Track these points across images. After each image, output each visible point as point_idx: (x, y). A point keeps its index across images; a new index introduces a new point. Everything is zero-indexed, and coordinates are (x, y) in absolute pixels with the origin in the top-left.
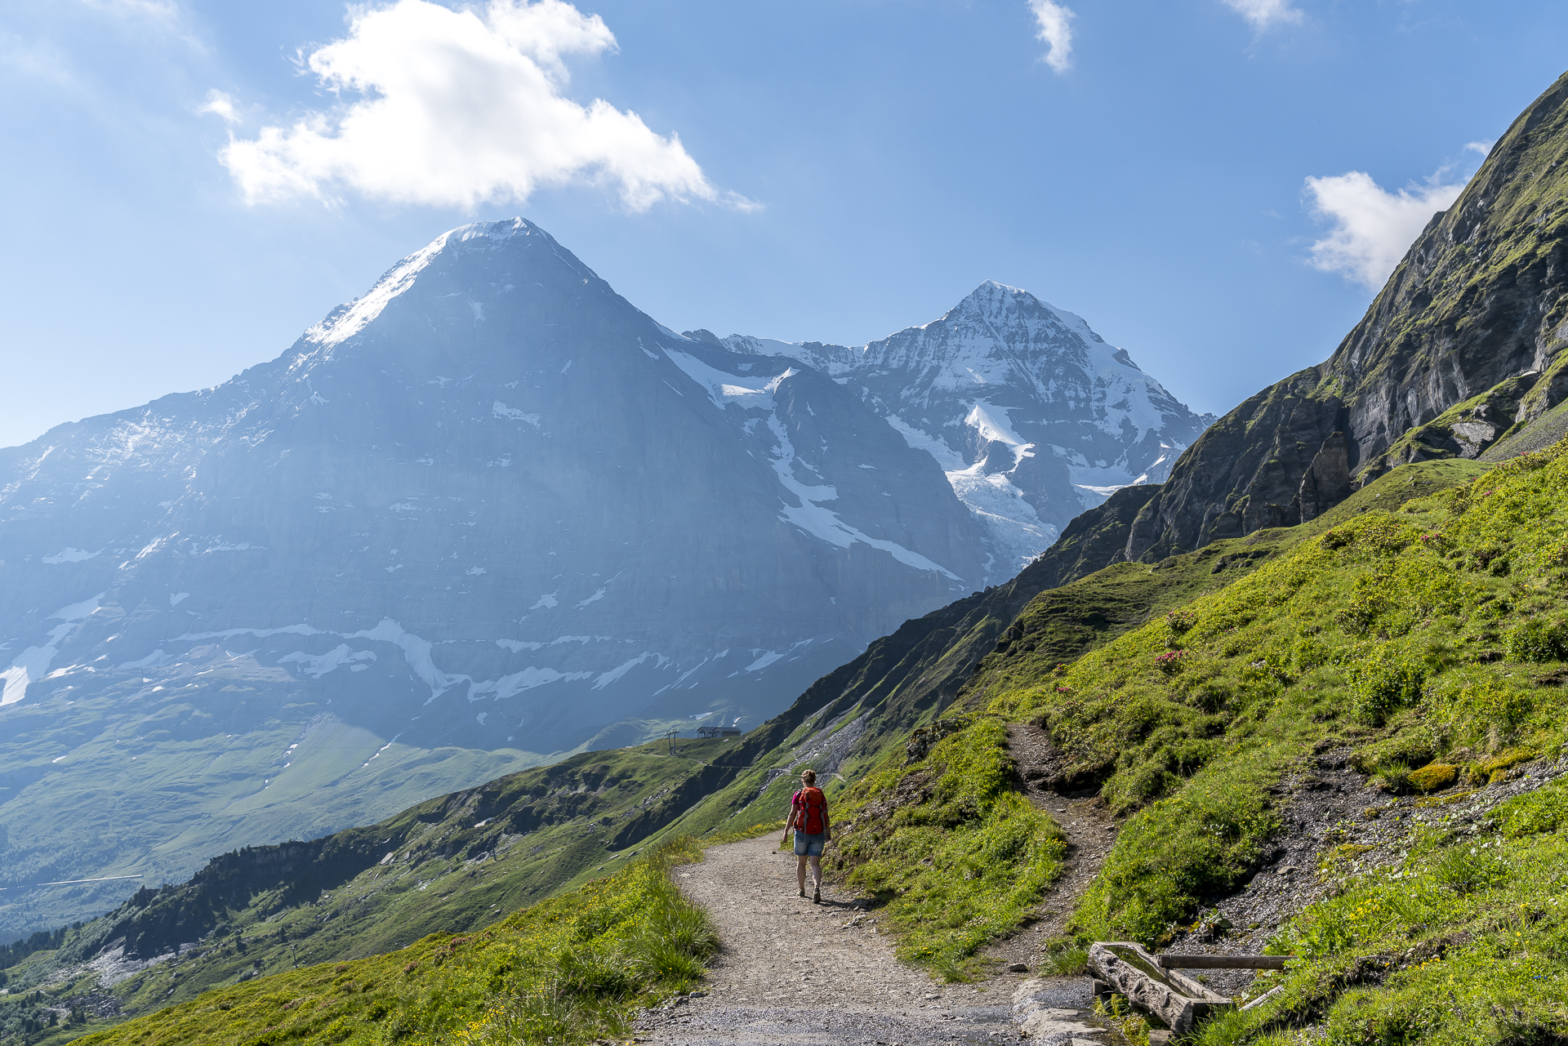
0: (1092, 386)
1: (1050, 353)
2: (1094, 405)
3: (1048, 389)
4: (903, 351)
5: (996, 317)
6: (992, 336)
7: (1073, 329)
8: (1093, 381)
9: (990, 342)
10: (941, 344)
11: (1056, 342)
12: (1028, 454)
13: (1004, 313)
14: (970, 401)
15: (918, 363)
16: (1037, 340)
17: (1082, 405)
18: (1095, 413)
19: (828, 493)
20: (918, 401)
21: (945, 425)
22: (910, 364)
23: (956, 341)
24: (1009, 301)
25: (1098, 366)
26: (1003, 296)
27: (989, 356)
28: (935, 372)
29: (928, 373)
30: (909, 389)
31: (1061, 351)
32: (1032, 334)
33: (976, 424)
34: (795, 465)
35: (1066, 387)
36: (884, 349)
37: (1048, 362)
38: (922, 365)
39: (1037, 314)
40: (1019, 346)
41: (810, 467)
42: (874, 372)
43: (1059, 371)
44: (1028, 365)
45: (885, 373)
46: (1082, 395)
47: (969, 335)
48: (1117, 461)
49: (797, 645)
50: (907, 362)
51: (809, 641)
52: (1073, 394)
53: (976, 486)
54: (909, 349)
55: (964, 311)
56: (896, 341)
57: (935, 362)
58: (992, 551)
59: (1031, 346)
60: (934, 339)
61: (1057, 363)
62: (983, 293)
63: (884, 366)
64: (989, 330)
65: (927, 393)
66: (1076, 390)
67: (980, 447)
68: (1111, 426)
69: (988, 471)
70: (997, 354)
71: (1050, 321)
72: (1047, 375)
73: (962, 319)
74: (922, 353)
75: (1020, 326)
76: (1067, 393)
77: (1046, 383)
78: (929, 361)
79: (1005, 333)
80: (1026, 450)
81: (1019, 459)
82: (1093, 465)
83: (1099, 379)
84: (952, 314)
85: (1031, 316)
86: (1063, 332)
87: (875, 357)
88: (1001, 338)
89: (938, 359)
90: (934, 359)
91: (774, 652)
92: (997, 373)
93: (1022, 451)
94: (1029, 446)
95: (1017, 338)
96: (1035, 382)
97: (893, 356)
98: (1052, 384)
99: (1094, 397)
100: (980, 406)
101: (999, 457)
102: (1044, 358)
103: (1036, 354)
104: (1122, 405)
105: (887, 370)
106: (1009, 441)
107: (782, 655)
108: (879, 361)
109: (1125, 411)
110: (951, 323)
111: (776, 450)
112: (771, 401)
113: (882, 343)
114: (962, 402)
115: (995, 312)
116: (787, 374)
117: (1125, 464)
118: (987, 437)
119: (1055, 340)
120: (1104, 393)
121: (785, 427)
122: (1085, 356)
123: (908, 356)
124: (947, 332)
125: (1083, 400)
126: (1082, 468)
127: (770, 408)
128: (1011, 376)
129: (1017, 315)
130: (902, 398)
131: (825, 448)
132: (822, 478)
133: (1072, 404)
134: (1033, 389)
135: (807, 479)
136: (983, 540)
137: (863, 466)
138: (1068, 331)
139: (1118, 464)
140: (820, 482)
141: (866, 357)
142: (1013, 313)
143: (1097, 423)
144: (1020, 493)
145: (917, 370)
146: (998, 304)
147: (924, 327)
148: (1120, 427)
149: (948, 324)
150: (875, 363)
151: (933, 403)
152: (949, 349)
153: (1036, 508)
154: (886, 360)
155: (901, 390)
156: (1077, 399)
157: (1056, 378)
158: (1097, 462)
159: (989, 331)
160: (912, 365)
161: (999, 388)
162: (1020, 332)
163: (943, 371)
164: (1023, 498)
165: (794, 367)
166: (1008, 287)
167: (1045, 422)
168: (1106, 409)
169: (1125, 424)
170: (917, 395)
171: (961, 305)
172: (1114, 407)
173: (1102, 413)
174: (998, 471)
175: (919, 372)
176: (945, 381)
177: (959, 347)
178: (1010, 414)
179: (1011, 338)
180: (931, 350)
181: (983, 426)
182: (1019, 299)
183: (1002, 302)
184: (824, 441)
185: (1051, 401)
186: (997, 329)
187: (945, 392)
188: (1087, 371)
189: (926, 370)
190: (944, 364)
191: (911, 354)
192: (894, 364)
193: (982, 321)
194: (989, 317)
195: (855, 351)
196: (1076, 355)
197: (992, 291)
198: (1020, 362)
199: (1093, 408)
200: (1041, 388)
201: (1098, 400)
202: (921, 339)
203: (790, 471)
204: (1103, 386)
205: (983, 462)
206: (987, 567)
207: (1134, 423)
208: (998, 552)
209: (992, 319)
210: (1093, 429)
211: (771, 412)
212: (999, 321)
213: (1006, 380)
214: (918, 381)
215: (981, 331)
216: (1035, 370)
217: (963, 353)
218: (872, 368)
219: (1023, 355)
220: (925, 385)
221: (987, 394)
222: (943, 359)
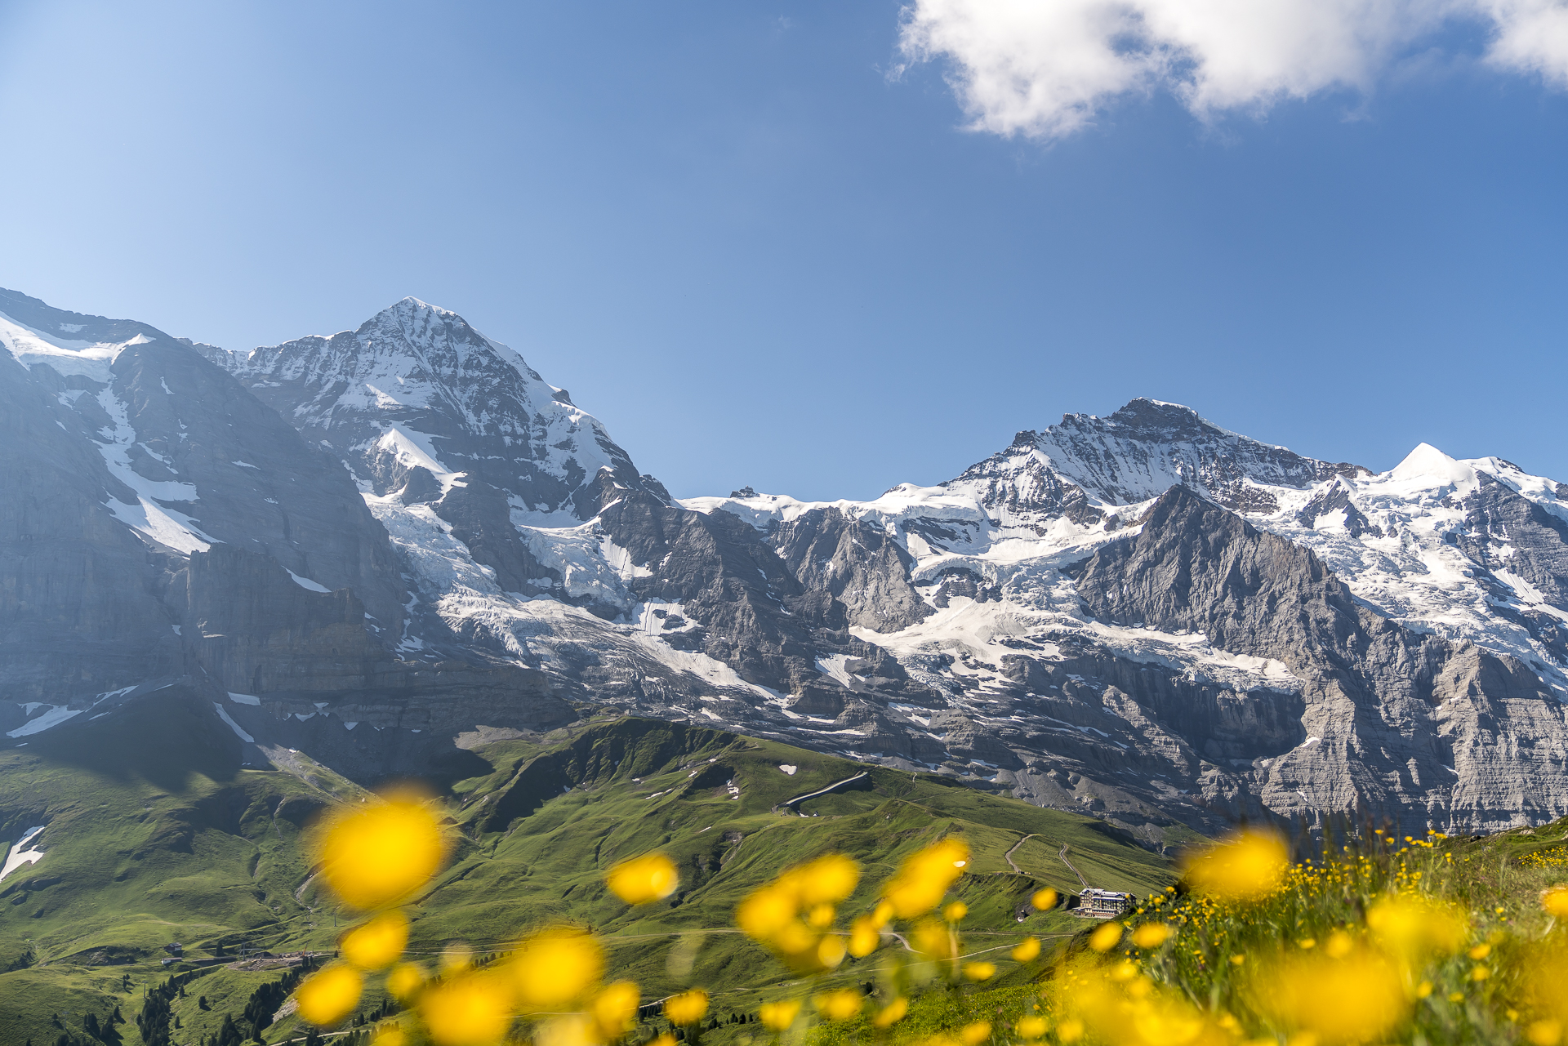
0: (530, 423)
1: (482, 383)
2: (533, 443)
3: (479, 421)
4: (301, 362)
5: (419, 336)
6: (414, 355)
7: (509, 361)
8: (532, 418)
9: (413, 362)
10: (351, 358)
11: (490, 371)
12: (459, 484)
13: (429, 333)
14: (386, 424)
15: (320, 377)
16: (467, 366)
17: (520, 442)
18: (534, 452)
19: (186, 492)
20: (317, 420)
21: (351, 449)
22: (310, 377)
23: (370, 356)
24: (435, 321)
25: (534, 401)
26: (428, 315)
27: (410, 376)
28: (341, 388)
29: (333, 388)
30: (306, 406)
31: (496, 381)
32: (462, 359)
33: (391, 448)
34: (134, 453)
35: (500, 421)
36: (276, 357)
37: (481, 391)
38: (324, 380)
39: (468, 339)
40: (447, 371)
41: (159, 457)
42: (262, 382)
43: (493, 402)
44: (456, 392)
45: (275, 384)
46: (520, 431)
47: (386, 351)
48: (561, 504)
49: (108, 695)
50: (305, 375)
51: (129, 689)
52: (509, 429)
53: (394, 513)
54: (308, 360)
55: (380, 325)
56: (291, 350)
57: (342, 378)
58: (415, 590)
59: (461, 372)
60: (342, 352)
61: (491, 394)
62: (404, 309)
63: (274, 376)
64: (410, 348)
65: (330, 411)
66: (513, 426)
67: (397, 475)
68: (554, 464)
69: (407, 500)
70: (420, 375)
71: (483, 348)
72: (478, 406)
73: (378, 333)
74: (326, 365)
75: (448, 349)
76: (502, 428)
77: (477, 413)
78: (333, 376)
79: (430, 355)
80: (456, 479)
81: (445, 490)
82: (532, 509)
83: (539, 416)
84: (366, 326)
85: (462, 341)
86: (498, 362)
87: (264, 365)
88: (424, 359)
89: (346, 374)
90: (340, 373)
91: (65, 708)
92: (421, 396)
93: (450, 481)
94: (460, 475)
95: (444, 361)
96: (465, 411)
97: (287, 366)
98: (485, 416)
99: (533, 435)
100: (397, 429)
101: (421, 486)
102: (475, 387)
103: (466, 382)
104: (565, 445)
105: (278, 381)
106: (434, 467)
107: (79, 712)
108: (269, 370)
109: (569, 452)
110: (364, 337)
111: (106, 432)
112: (105, 371)
113: (274, 350)
114: (375, 424)
115: (418, 330)
116: (137, 340)
117: (571, 508)
118: (405, 464)
119: (488, 368)
120: (545, 432)
121: (125, 405)
122: (523, 390)
123: (307, 368)
124: (359, 346)
125: (520, 436)
126: (519, 512)
127: (103, 380)
128: (436, 400)
129: (444, 337)
130: (296, 415)
131: (184, 436)
132: (175, 472)
133: (507, 440)
134: (463, 419)
135: (153, 473)
136: (404, 576)
137: (240, 463)
138: (502, 362)
139: (563, 508)
140: (170, 477)
141: (251, 363)
142: (440, 335)
143: (537, 462)
144: (448, 528)
145: (319, 384)
146: (423, 323)
147: (329, 338)
148: (564, 468)
149: (360, 338)
150: (263, 372)
151: (337, 424)
152: (360, 364)
153: (469, 546)
154: (278, 369)
155: (296, 406)
156: (514, 435)
157: (490, 410)
158: (537, 505)
159: (412, 350)
160: (312, 378)
161: (422, 411)
162: (448, 356)
163: (351, 388)
164: (452, 533)
165: (145, 334)
166: (435, 308)
167: (476, 456)
168: (547, 447)
169: (571, 465)
170: (316, 413)
171: (377, 318)
172: (556, 446)
173: (543, 453)
174: (421, 501)
175: (321, 387)
176: (352, 399)
177: (373, 364)
178: (434, 442)
179: (436, 361)
180: (338, 364)
181: (401, 450)
182: (447, 321)
183: (426, 321)
184: (184, 427)
185: (484, 433)
186: (421, 349)
187: (353, 411)
188: (525, 406)
189: (329, 385)
190: (352, 381)
191: (311, 367)
192: (289, 375)
193: (402, 338)
194: (411, 335)
195: (238, 357)
196: (512, 389)
197: (415, 308)
198: (447, 388)
199: (533, 446)
200: (471, 418)
201: (538, 438)
202: (324, 351)
203: (125, 459)
204: (544, 424)
205: (401, 492)
206: (409, 608)
207: (580, 464)
208: (423, 591)
209: (415, 338)
210: (532, 469)
211: (106, 385)
212: (423, 341)
213: (431, 404)
214: (318, 397)
215: (401, 348)
216: (465, 399)
217: (377, 370)
218: (258, 377)
219: (451, 381)
220: (327, 403)
221: (407, 417)
222: (352, 376)
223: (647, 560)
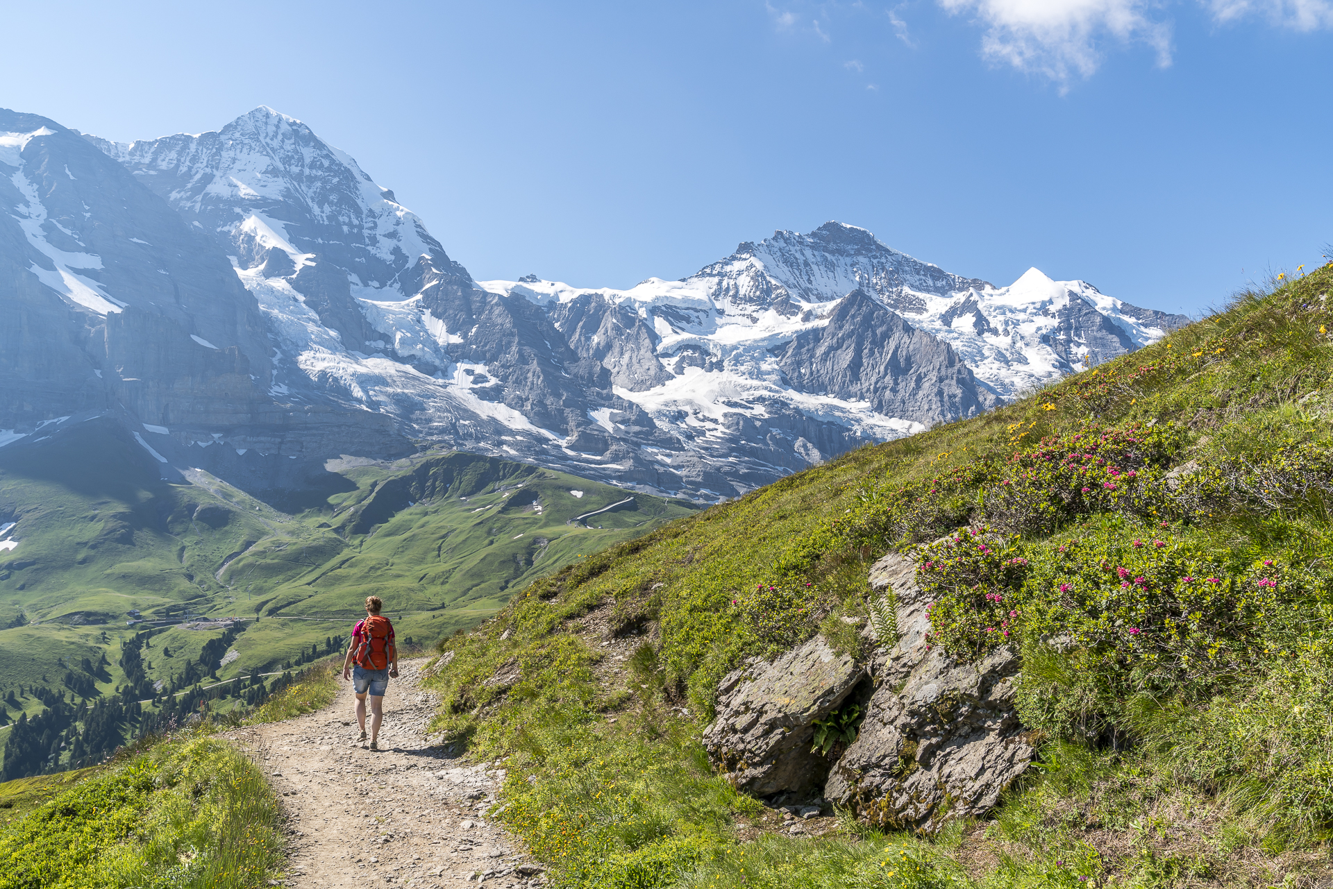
0: (364, 216)
1: (325, 181)
2: (366, 232)
3: (323, 212)
4: (173, 155)
5: (272, 139)
6: (268, 155)
7: (345, 164)
8: (365, 212)
9: (267, 160)
10: (215, 154)
11: (330, 171)
12: (309, 263)
13: (280, 137)
14: (247, 211)
15: (190, 168)
16: (312, 166)
17: (355, 231)
18: (367, 240)
19: (93, 262)
20: (189, 204)
21: (219, 230)
22: (181, 168)
23: (232, 154)
24: (284, 128)
25: (367, 198)
26: (279, 122)
27: (265, 172)
28: (208, 179)
29: (201, 179)
30: (179, 192)
31: (335, 180)
32: (308, 161)
33: (252, 231)
34: (48, 228)
35: (340, 213)
36: (153, 150)
37: (323, 188)
38: (194, 171)
39: (312, 144)
40: (295, 170)
41: (68, 232)
42: (141, 169)
43: (333, 197)
44: (303, 188)
45: (152, 172)
46: (356, 222)
47: (245, 150)
48: (389, 283)
49: (46, 423)
50: (177, 166)
51: (64, 419)
52: (347, 220)
53: (258, 284)
54: (180, 153)
55: (239, 128)
56: (165, 144)
57: (208, 170)
58: (279, 347)
59: (307, 171)
60: (208, 149)
61: (332, 190)
62: (258, 115)
63: (152, 165)
64: (265, 149)
65: (199, 198)
66: (350, 218)
67: (257, 253)
68: (384, 251)
69: (267, 274)
70: (274, 172)
71: (325, 152)
72: (322, 200)
73: (237, 135)
74: (195, 159)
75: (296, 152)
76: (341, 218)
77: (321, 206)
78: (201, 170)
79: (281, 155)
80: (307, 259)
81: (298, 267)
82: (366, 285)
83: (371, 210)
84: (227, 128)
85: (307, 145)
86: (337, 165)
87: (142, 156)
88: (277, 158)
89: (212, 167)
90: (207, 166)
91: (11, 432)
92: (275, 189)
93: (302, 260)
94: (310, 256)
95: (293, 161)
96: (310, 204)
97: (162, 158)
98: (327, 208)
99: (366, 226)
100: (256, 215)
101: (278, 263)
102: (319, 184)
103: (311, 179)
104: (392, 235)
105: (156, 170)
106: (289, 249)
107: (24, 435)
108: (147, 160)
109: (395, 241)
110: (227, 137)
111: (22, 208)
112: (17, 157)
113: (151, 144)
114: (238, 210)
115: (271, 134)
116: (42, 132)
117: (397, 286)
118: (264, 244)
119: (329, 169)
120: (375, 223)
121: (35, 186)
122: (357, 189)
123: (179, 160)
124: (222, 144)
125: (356, 226)
126: (355, 287)
127: (16, 164)
128: (287, 193)
129: (292, 141)
130: (172, 199)
131: (88, 215)
132: (83, 245)
133: (345, 228)
134: (309, 210)
135: (64, 244)
136: (269, 335)
137: (135, 240)
138: (340, 165)
139: (391, 286)
140: (80, 249)
141: (132, 153)
142: (289, 139)
143: (369, 248)
144: (301, 298)
145: (189, 175)
146: (274, 129)
147: (197, 136)
148: (391, 253)
149: (223, 138)
150: (142, 161)
151: (206, 208)
152: (223, 160)
153: (319, 313)
154: (154, 160)
155: (171, 192)
156: (350, 225)
157: (331, 203)
158: (370, 283)
159: (267, 150)
160: (184, 169)
161: (276, 202)
162: (296, 157)
163: (217, 179)
164: (305, 302)
165: (49, 127)
166: (284, 116)
167: (320, 241)
168: (378, 236)
169: (396, 251)
170: (188, 199)
171: (237, 122)
172: (384, 236)
173: (374, 241)
174: (279, 275)
175: (191, 177)
176: (217, 188)
177: (234, 160)
178: (287, 227)
179: (287, 160)
180: (204, 158)
181: (260, 233)
182: (295, 127)
183: (277, 127)
184: (87, 208)
185: (326, 222)
186: (273, 150)
187: (219, 199)
188: (359, 202)
189: (198, 176)
190: (218, 174)
191: (182, 159)
192: (163, 166)
193: (258, 140)
194: (265, 137)
195: (120, 148)
196: (349, 187)
197: (267, 116)
198: (296, 184)
199: (366, 235)
200: (316, 210)
201: (370, 228)
202: (193, 147)
203: (40, 232)
204: (374, 217)
205: (262, 267)
206: (275, 361)
207: (404, 251)
208: (284, 348)
209: (268, 140)
210: (366, 253)
211: (17, 169)
212: (275, 143)
213: (283, 196)
214: (189, 186)
215: (257, 149)
216: (310, 193)
217: (238, 165)
218: (138, 166)
219: (299, 178)
220: (198, 189)
221: (265, 207)
222: (217, 169)
223: (459, 330)
